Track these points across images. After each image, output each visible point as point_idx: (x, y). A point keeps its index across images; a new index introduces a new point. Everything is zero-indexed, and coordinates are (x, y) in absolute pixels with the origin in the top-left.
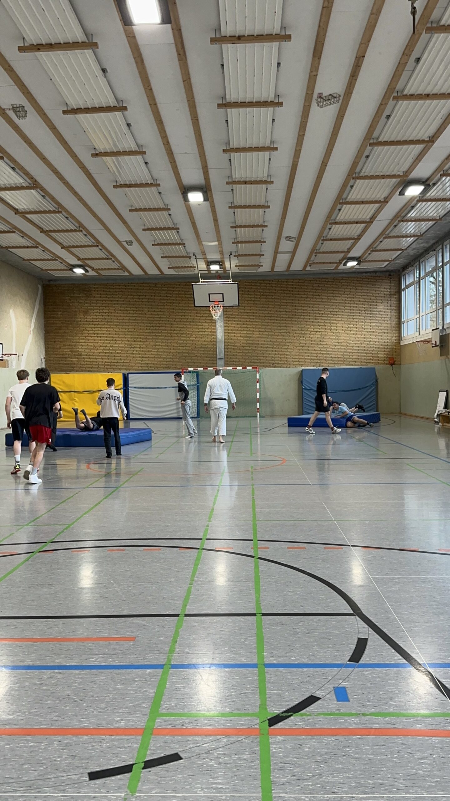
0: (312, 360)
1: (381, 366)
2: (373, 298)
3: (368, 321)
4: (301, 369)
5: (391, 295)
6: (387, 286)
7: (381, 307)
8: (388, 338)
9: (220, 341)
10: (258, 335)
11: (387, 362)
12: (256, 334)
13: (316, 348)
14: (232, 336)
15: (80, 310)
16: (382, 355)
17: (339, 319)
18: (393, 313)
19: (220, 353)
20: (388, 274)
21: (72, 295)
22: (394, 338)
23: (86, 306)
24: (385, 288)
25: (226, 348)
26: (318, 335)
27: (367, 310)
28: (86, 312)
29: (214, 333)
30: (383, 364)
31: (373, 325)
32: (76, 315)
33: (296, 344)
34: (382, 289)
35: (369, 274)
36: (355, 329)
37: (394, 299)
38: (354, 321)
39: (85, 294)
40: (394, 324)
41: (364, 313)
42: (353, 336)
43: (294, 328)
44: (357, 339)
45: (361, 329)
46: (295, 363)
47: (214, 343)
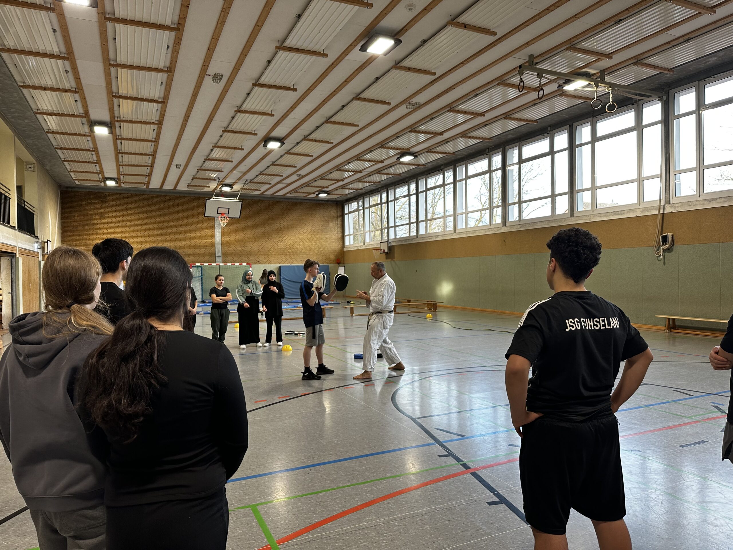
0: (286, 259)
1: (332, 265)
2: (326, 218)
3: (323, 233)
4: (279, 265)
5: (337, 217)
6: (335, 211)
7: (331, 225)
8: (335, 246)
9: (218, 243)
10: (248, 240)
11: (335, 261)
12: (247, 239)
13: (290, 251)
14: (228, 239)
15: (95, 214)
16: (332, 257)
17: (305, 231)
18: (339, 229)
19: (218, 253)
20: (335, 203)
21: (89, 201)
22: (340, 246)
23: (102, 210)
24: (334, 212)
25: (223, 249)
26: (291, 242)
27: (322, 226)
28: (102, 216)
29: (214, 237)
30: (333, 263)
31: (327, 236)
32: (92, 218)
33: (276, 247)
34: (332, 212)
35: (323, 202)
36: (315, 239)
37: (339, 220)
38: (315, 233)
39: (101, 201)
40: (339, 236)
41: (321, 228)
42: (314, 244)
43: (274, 236)
44: (317, 246)
45: (319, 239)
46: (275, 261)
47: (213, 244)
